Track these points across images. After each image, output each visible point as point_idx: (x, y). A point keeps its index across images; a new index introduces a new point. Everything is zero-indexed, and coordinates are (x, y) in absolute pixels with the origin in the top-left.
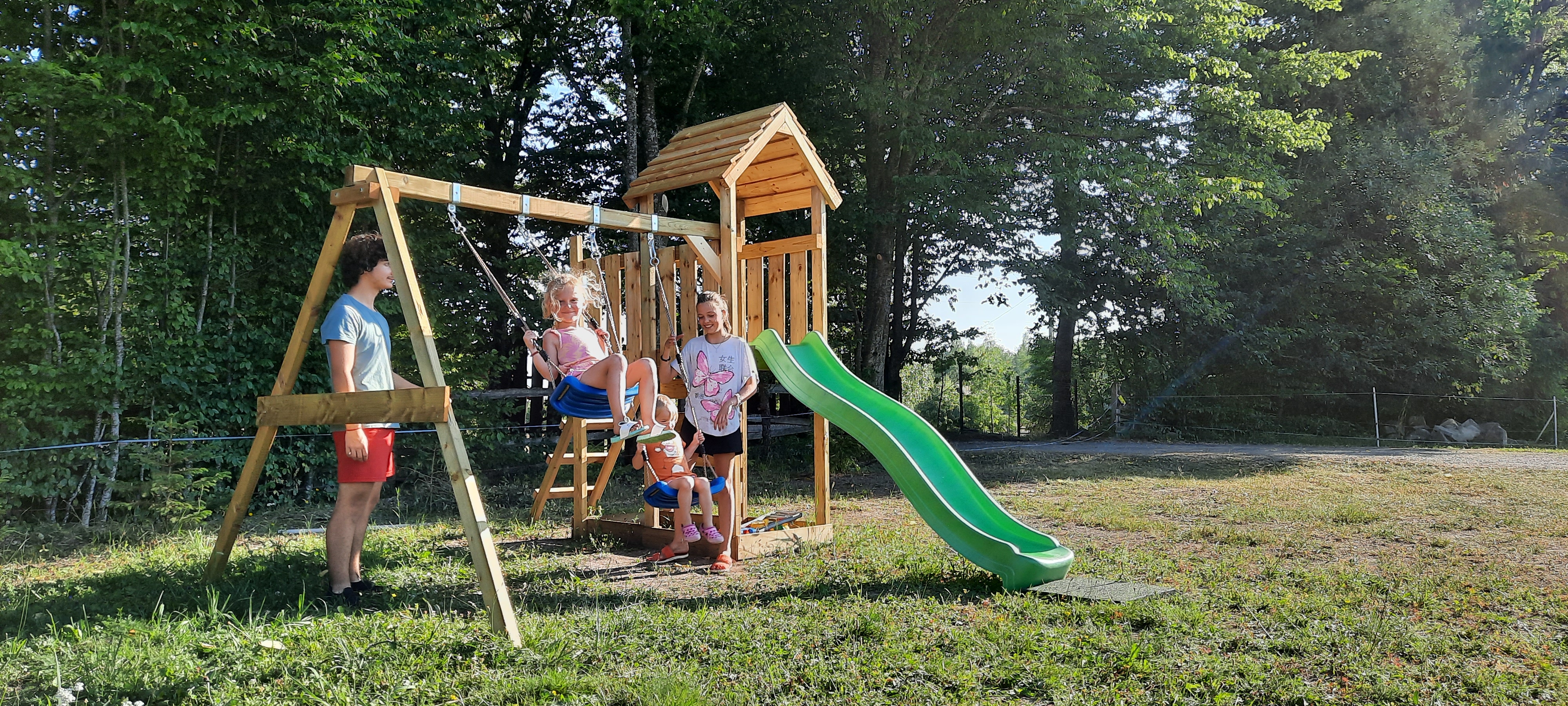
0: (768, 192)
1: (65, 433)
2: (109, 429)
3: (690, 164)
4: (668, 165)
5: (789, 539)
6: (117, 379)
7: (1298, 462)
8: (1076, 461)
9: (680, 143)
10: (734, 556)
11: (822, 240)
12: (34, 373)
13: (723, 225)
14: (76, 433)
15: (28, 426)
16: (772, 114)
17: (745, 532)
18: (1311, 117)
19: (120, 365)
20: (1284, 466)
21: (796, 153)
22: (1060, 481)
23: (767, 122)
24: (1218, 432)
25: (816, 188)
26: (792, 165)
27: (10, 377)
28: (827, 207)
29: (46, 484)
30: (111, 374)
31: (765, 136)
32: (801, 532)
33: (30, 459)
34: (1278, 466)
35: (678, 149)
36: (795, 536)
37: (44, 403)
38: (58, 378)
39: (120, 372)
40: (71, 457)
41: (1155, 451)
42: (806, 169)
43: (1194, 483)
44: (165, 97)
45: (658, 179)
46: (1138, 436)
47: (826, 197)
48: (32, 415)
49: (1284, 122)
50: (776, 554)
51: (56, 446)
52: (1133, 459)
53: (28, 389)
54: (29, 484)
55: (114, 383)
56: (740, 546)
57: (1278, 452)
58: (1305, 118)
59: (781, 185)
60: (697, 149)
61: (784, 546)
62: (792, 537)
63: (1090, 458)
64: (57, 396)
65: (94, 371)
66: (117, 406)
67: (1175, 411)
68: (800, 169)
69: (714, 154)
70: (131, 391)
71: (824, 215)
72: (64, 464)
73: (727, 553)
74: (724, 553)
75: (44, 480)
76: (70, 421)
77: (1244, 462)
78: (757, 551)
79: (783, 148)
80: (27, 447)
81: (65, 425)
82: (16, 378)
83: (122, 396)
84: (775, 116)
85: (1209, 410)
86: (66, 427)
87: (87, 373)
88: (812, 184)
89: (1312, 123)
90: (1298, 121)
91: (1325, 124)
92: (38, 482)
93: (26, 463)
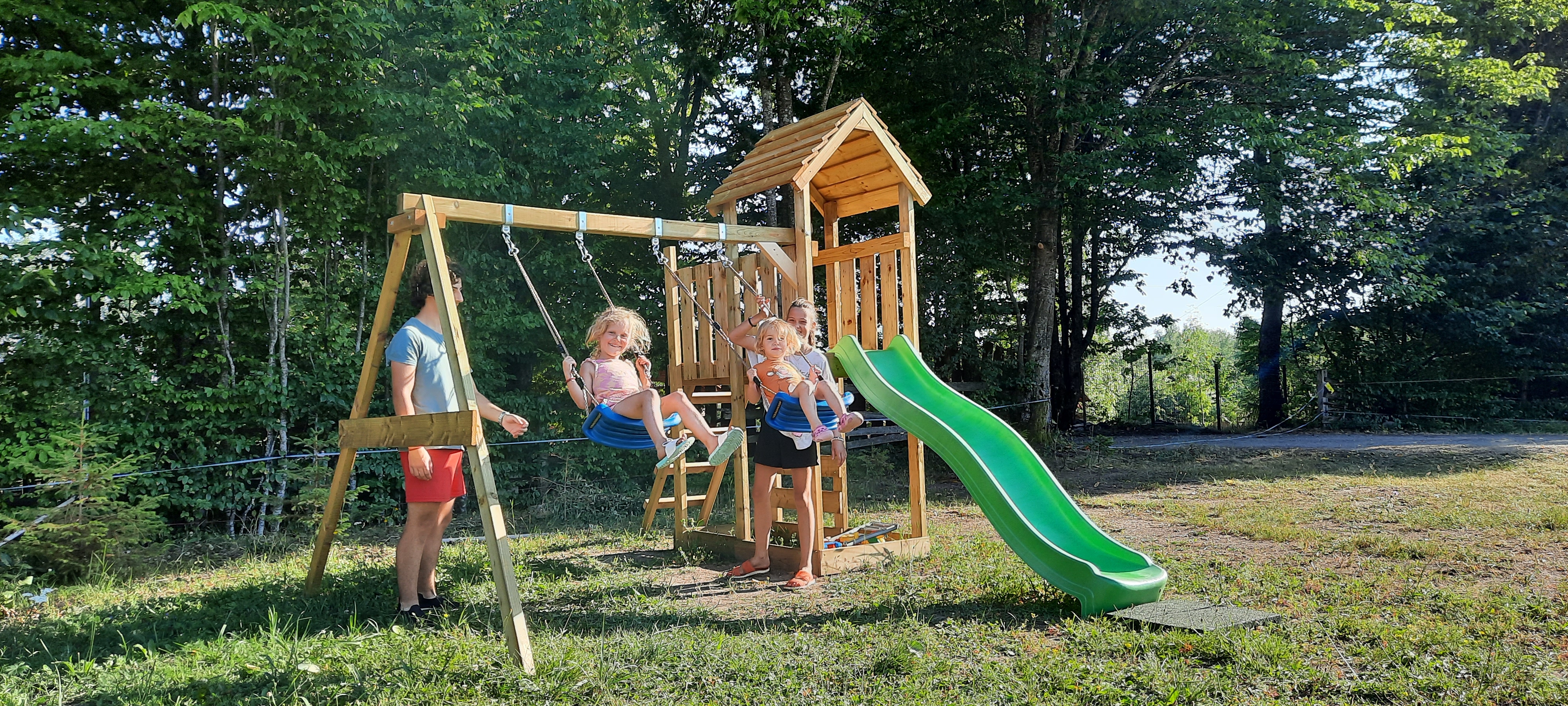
0: (857, 191)
1: (238, 450)
2: (277, 447)
3: (768, 168)
4: (749, 170)
5: (879, 554)
6: (283, 399)
7: (1525, 455)
8: (1264, 457)
9: (763, 147)
10: (817, 573)
11: (910, 239)
12: (209, 395)
13: (798, 230)
14: (248, 449)
15: (206, 445)
16: (848, 111)
17: (830, 546)
18: (1532, 63)
19: (285, 385)
20: (1507, 459)
21: (879, 150)
22: (1229, 481)
23: (843, 119)
24: (1444, 420)
25: (902, 184)
26: (874, 162)
27: (187, 400)
28: (916, 204)
29: (223, 498)
30: (277, 394)
31: (841, 134)
32: (894, 546)
33: (209, 474)
34: (1501, 460)
35: (760, 153)
36: (885, 550)
37: (219, 423)
38: (231, 399)
39: (285, 392)
40: (245, 471)
41: (1358, 443)
42: (891, 166)
43: (1390, 482)
44: (307, 136)
45: (738, 186)
46: (1350, 427)
47: (913, 193)
48: (208, 434)
49: (1498, 70)
50: (864, 569)
51: (230, 462)
52: (1329, 454)
53: (205, 410)
54: (208, 497)
55: (279, 403)
56: (823, 562)
57: (1506, 443)
58: (1525, 64)
59: (869, 183)
60: (775, 153)
61: (873, 561)
62: (882, 551)
63: (1280, 454)
64: (233, 416)
65: (261, 392)
66: (284, 424)
67: (1393, 398)
68: (885, 165)
69: (789, 156)
70: (296, 409)
71: (912, 213)
72: (239, 479)
73: (808, 570)
74: (804, 569)
75: (223, 493)
76: (243, 438)
77: (1460, 455)
78: (842, 566)
79: (865, 145)
80: (205, 463)
81: (239, 442)
82: (193, 400)
83: (288, 416)
84: (851, 112)
85: (1433, 395)
86: (240, 444)
87: (255, 393)
88: (896, 181)
89: (1534, 69)
90: (1517, 68)
91: (1549, 69)
92: (216, 496)
93: (205, 478)
